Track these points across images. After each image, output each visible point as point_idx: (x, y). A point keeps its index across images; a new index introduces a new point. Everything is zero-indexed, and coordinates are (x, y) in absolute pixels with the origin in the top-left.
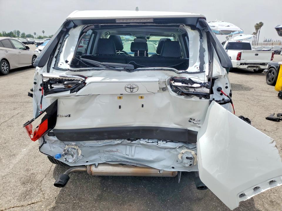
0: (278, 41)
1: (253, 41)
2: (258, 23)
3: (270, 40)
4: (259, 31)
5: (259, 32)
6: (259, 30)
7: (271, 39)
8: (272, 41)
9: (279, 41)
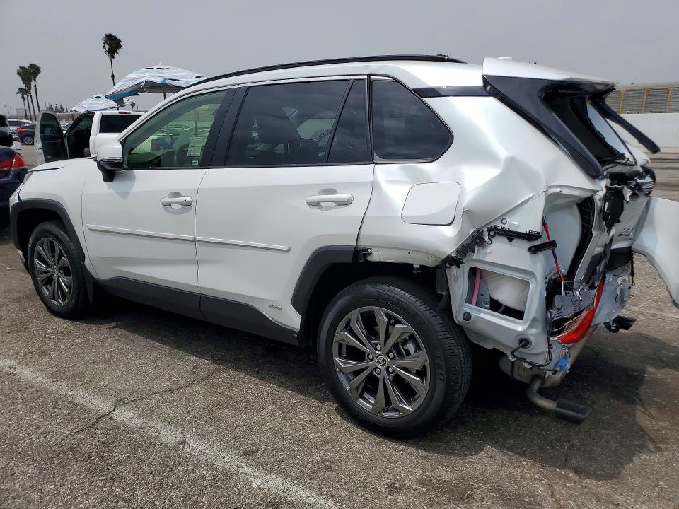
0: (69, 110)
1: (25, 110)
2: (26, 66)
3: (59, 107)
4: (35, 86)
5: (36, 89)
6: (33, 83)
7: (61, 106)
8: (65, 111)
9: (71, 111)
